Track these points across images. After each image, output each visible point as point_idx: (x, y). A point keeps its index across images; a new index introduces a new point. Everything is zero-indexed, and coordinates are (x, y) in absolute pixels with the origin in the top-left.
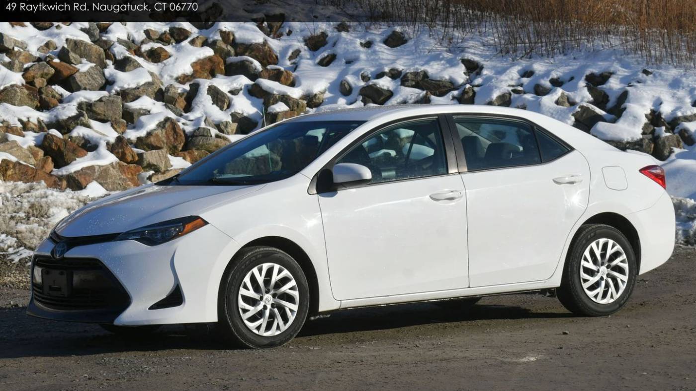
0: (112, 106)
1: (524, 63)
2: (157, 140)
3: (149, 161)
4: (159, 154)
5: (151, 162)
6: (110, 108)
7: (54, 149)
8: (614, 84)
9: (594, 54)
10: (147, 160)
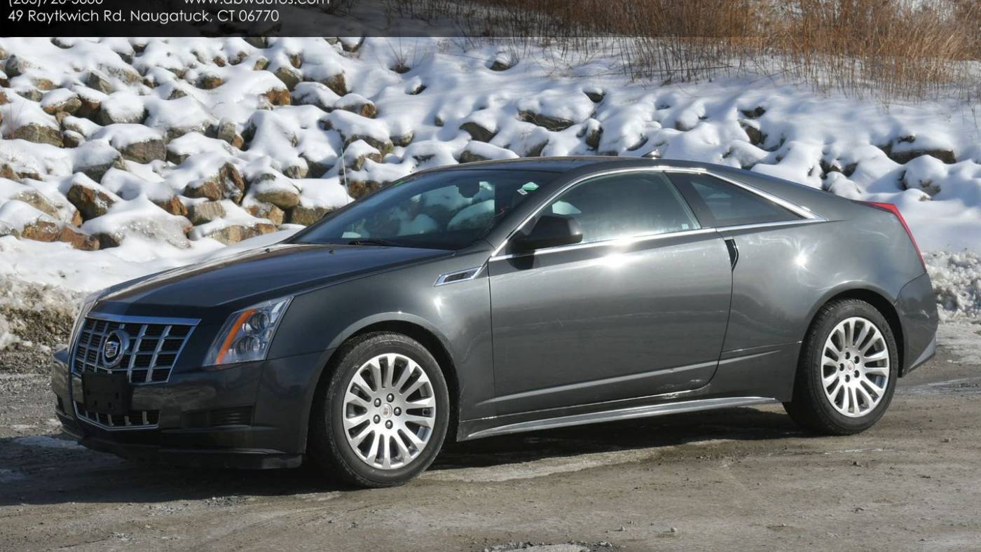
0: (153, 146)
1: (661, 92)
2: (211, 190)
3: (201, 216)
4: (213, 207)
5: (203, 217)
6: (151, 149)
7: (83, 201)
8: (773, 116)
9: (747, 81)
10: (199, 214)
